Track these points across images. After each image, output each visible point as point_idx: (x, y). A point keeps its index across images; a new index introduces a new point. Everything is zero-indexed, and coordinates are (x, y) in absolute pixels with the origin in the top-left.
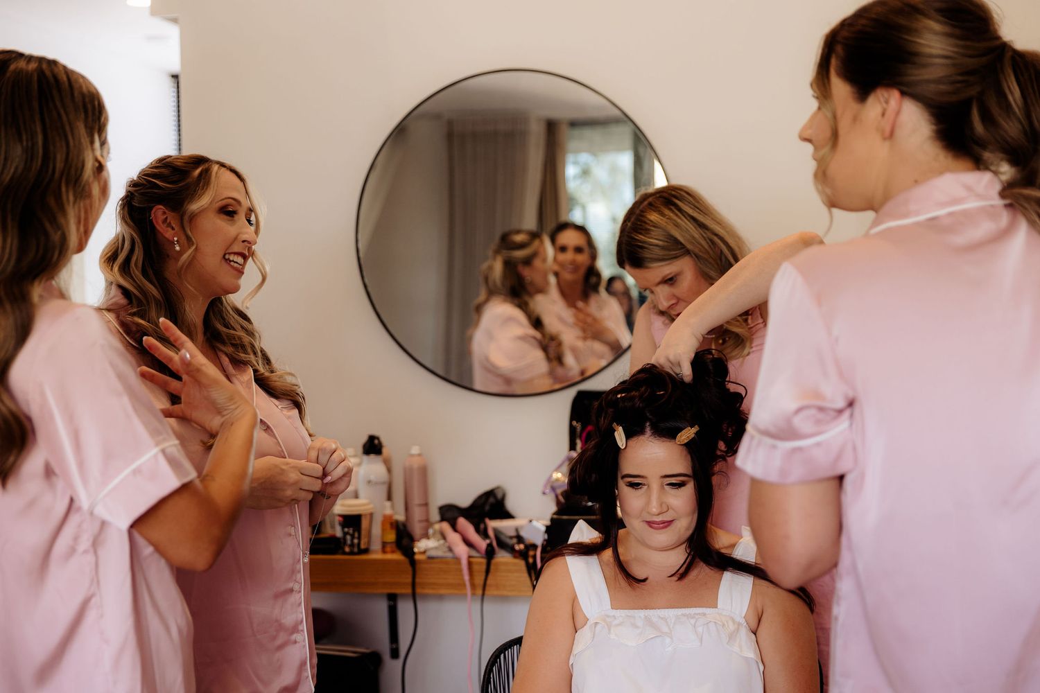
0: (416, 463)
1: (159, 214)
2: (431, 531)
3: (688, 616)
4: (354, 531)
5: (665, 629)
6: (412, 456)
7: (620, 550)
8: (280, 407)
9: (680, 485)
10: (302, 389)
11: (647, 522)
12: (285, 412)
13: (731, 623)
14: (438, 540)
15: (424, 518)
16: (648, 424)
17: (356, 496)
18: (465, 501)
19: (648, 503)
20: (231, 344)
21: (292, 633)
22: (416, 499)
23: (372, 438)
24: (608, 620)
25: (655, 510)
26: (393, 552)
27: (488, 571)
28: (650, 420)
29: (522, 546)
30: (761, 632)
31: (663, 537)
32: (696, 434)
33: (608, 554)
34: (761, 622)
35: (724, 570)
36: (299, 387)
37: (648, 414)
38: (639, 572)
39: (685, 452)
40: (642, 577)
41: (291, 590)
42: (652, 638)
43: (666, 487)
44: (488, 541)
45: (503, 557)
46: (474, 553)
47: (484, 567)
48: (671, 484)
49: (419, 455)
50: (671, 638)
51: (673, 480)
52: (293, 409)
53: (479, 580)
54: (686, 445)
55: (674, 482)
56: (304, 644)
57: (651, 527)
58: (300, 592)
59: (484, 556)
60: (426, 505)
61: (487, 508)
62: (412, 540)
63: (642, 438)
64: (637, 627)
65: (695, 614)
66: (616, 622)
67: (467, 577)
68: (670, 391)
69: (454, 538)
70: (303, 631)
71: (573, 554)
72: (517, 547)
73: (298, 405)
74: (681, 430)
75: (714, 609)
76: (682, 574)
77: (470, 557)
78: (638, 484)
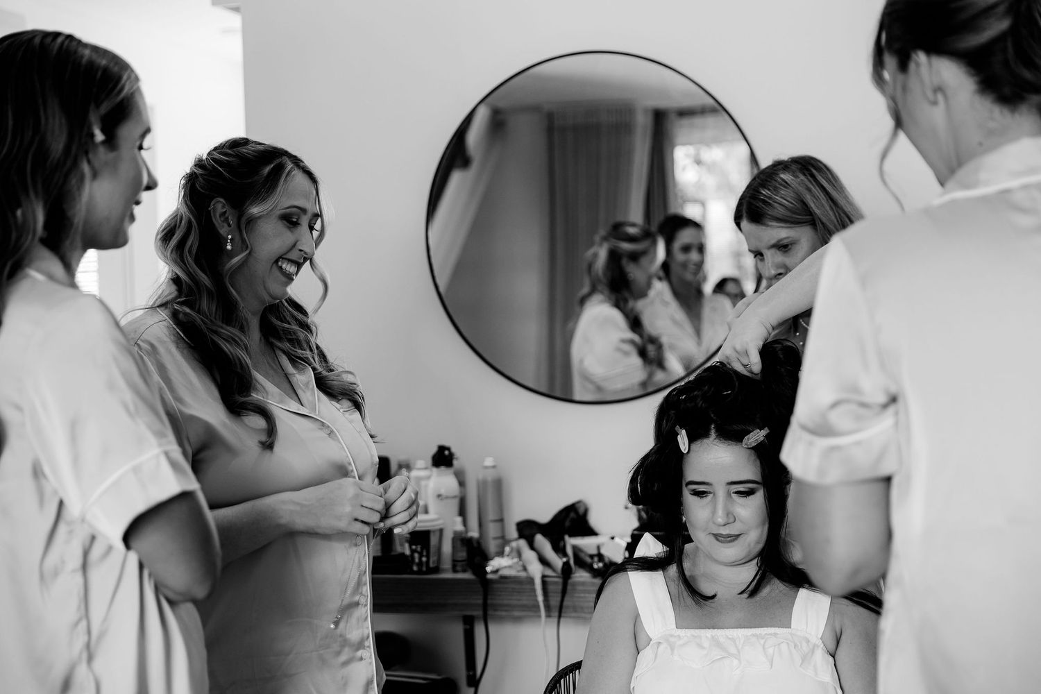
0: (490, 475)
1: (219, 206)
2: (507, 549)
3: (757, 636)
4: (422, 549)
5: (733, 650)
6: (486, 467)
7: (686, 565)
8: (341, 410)
9: (749, 493)
10: (361, 388)
11: (713, 534)
12: (347, 414)
13: (804, 644)
14: (512, 558)
15: (499, 535)
16: (713, 426)
17: (426, 512)
18: (544, 517)
19: (714, 512)
20: (286, 338)
21: (358, 649)
22: (491, 515)
23: (442, 449)
24: (672, 640)
25: (720, 520)
26: (464, 571)
27: (564, 592)
28: (714, 422)
29: (601, 565)
30: (841, 654)
31: (732, 552)
32: (766, 436)
33: (673, 569)
34: (840, 644)
35: (800, 587)
36: (358, 386)
37: (712, 415)
38: (706, 588)
39: (753, 457)
40: (710, 594)
41: (357, 604)
42: (719, 659)
43: (733, 495)
44: (565, 560)
45: (581, 576)
46: (549, 572)
47: (560, 587)
48: (738, 493)
49: (494, 467)
50: (739, 660)
51: (741, 488)
52: (354, 412)
53: (555, 601)
54: (753, 448)
55: (742, 489)
56: (370, 661)
57: (718, 540)
58: (366, 605)
59: (561, 576)
60: (501, 520)
61: (567, 523)
62: (486, 558)
63: (706, 441)
64: (703, 648)
65: (766, 634)
66: (681, 642)
67: (540, 598)
68: (736, 390)
69: (530, 556)
70: (369, 647)
71: (637, 569)
72: (595, 566)
73: (358, 406)
74: (749, 432)
75: (787, 629)
76: (753, 591)
77: (544, 577)
78: (704, 492)
